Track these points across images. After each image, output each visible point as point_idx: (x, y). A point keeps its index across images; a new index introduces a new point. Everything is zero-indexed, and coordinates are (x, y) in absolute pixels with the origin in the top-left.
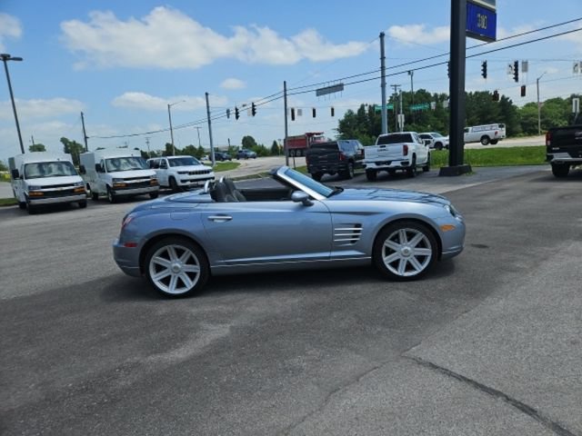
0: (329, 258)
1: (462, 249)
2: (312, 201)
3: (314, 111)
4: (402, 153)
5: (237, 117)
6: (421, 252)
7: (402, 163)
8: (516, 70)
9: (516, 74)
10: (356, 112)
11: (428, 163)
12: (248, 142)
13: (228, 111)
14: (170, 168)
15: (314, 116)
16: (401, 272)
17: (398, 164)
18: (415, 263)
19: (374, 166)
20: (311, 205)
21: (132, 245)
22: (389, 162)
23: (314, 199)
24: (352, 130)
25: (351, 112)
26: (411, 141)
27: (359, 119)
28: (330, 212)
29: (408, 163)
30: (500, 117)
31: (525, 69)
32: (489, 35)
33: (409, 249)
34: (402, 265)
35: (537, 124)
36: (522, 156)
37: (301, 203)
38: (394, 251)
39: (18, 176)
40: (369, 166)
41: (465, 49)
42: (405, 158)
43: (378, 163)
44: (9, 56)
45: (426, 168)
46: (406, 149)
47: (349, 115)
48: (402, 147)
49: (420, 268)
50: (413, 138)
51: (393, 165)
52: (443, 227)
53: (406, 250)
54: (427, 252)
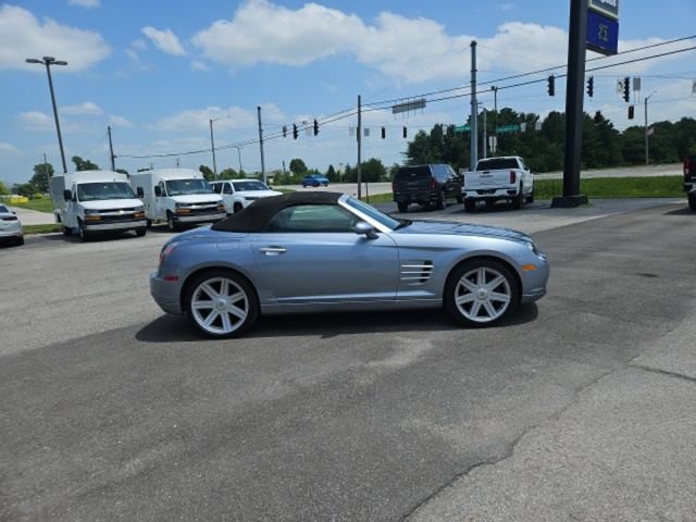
0: (395, 298)
1: (545, 292)
2: (378, 234)
3: (383, 131)
4: (509, 180)
5: (296, 136)
6: (499, 297)
7: (508, 192)
8: (627, 88)
9: (627, 93)
10: (428, 133)
11: (532, 193)
12: (297, 166)
13: (285, 130)
14: (235, 193)
15: (383, 136)
16: (472, 316)
17: (504, 192)
18: (490, 308)
19: (475, 195)
20: (377, 237)
21: (172, 278)
22: (494, 191)
23: (379, 231)
24: (423, 154)
25: (422, 134)
26: (517, 167)
27: (432, 141)
28: (397, 247)
29: (515, 192)
30: (599, 143)
31: (637, 87)
32: (610, 48)
33: (485, 291)
34: (476, 308)
35: (643, 151)
36: (637, 187)
37: (364, 236)
38: (468, 292)
39: (70, 197)
40: (469, 194)
41: (584, 61)
42: (513, 185)
43: (480, 192)
44: (53, 59)
45: (530, 200)
46: (513, 176)
47: (421, 137)
48: (509, 173)
49: (494, 315)
50: (520, 163)
51: (497, 194)
52: (523, 267)
53: (482, 292)
54: (506, 298)
